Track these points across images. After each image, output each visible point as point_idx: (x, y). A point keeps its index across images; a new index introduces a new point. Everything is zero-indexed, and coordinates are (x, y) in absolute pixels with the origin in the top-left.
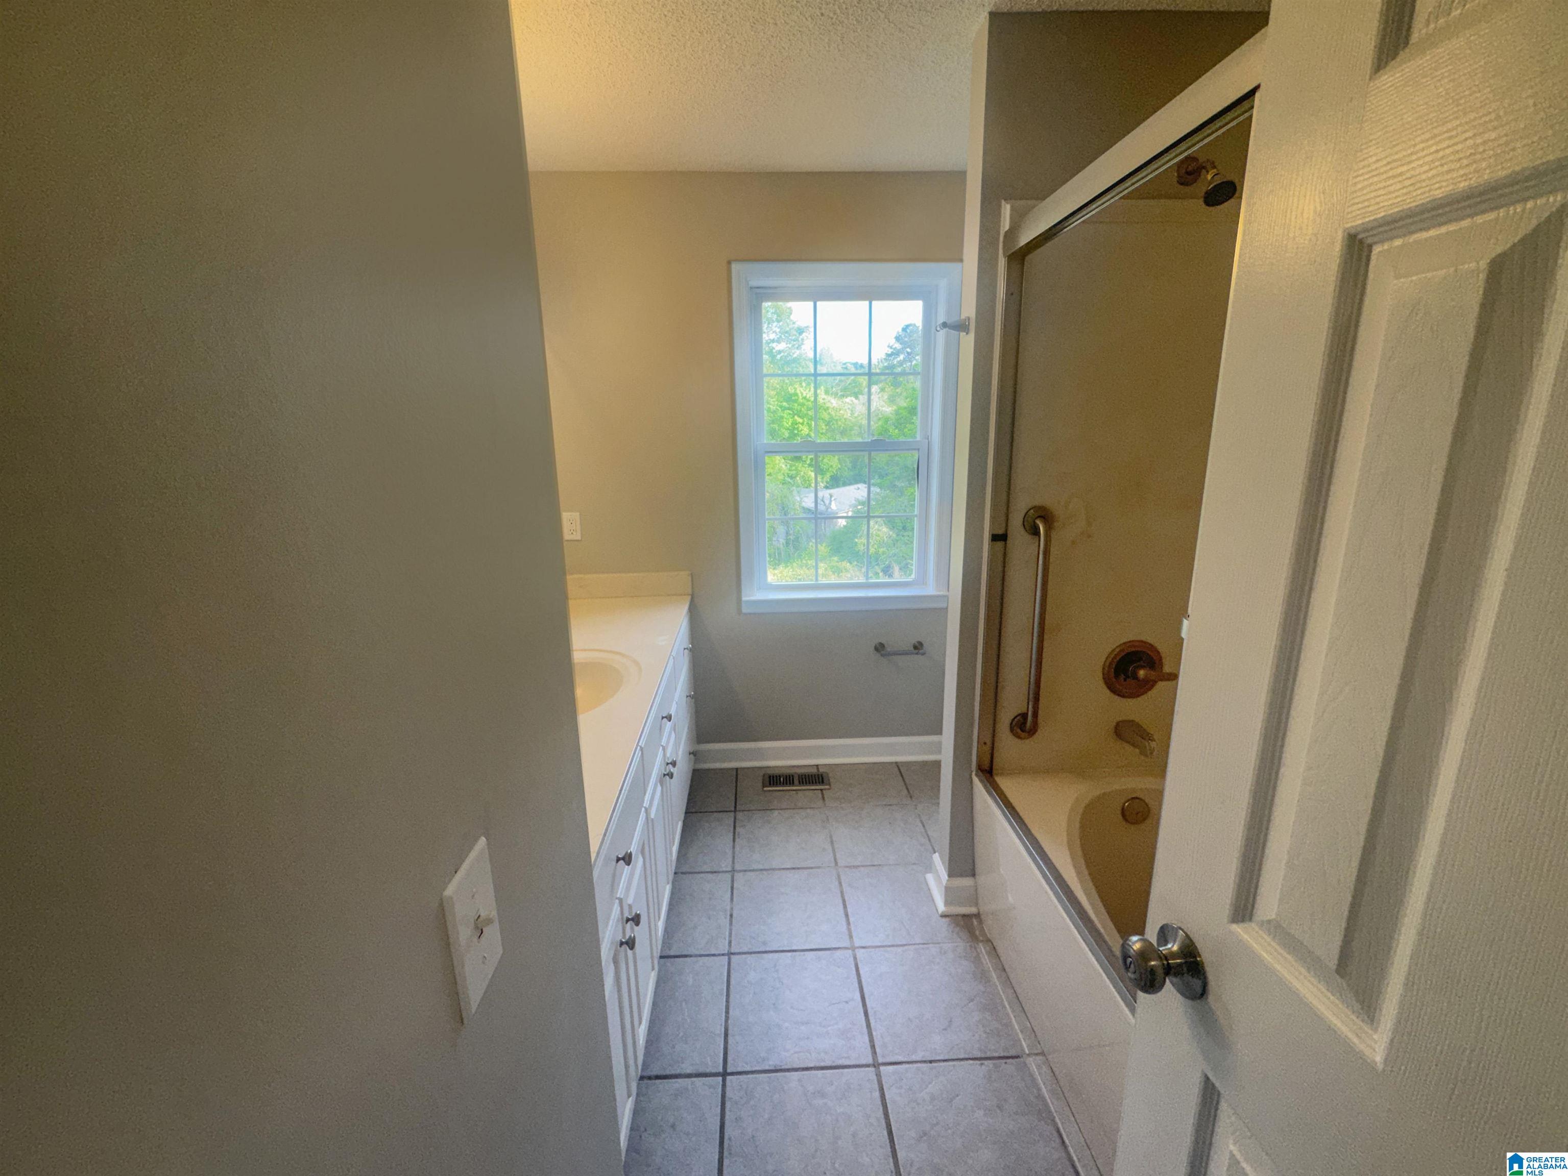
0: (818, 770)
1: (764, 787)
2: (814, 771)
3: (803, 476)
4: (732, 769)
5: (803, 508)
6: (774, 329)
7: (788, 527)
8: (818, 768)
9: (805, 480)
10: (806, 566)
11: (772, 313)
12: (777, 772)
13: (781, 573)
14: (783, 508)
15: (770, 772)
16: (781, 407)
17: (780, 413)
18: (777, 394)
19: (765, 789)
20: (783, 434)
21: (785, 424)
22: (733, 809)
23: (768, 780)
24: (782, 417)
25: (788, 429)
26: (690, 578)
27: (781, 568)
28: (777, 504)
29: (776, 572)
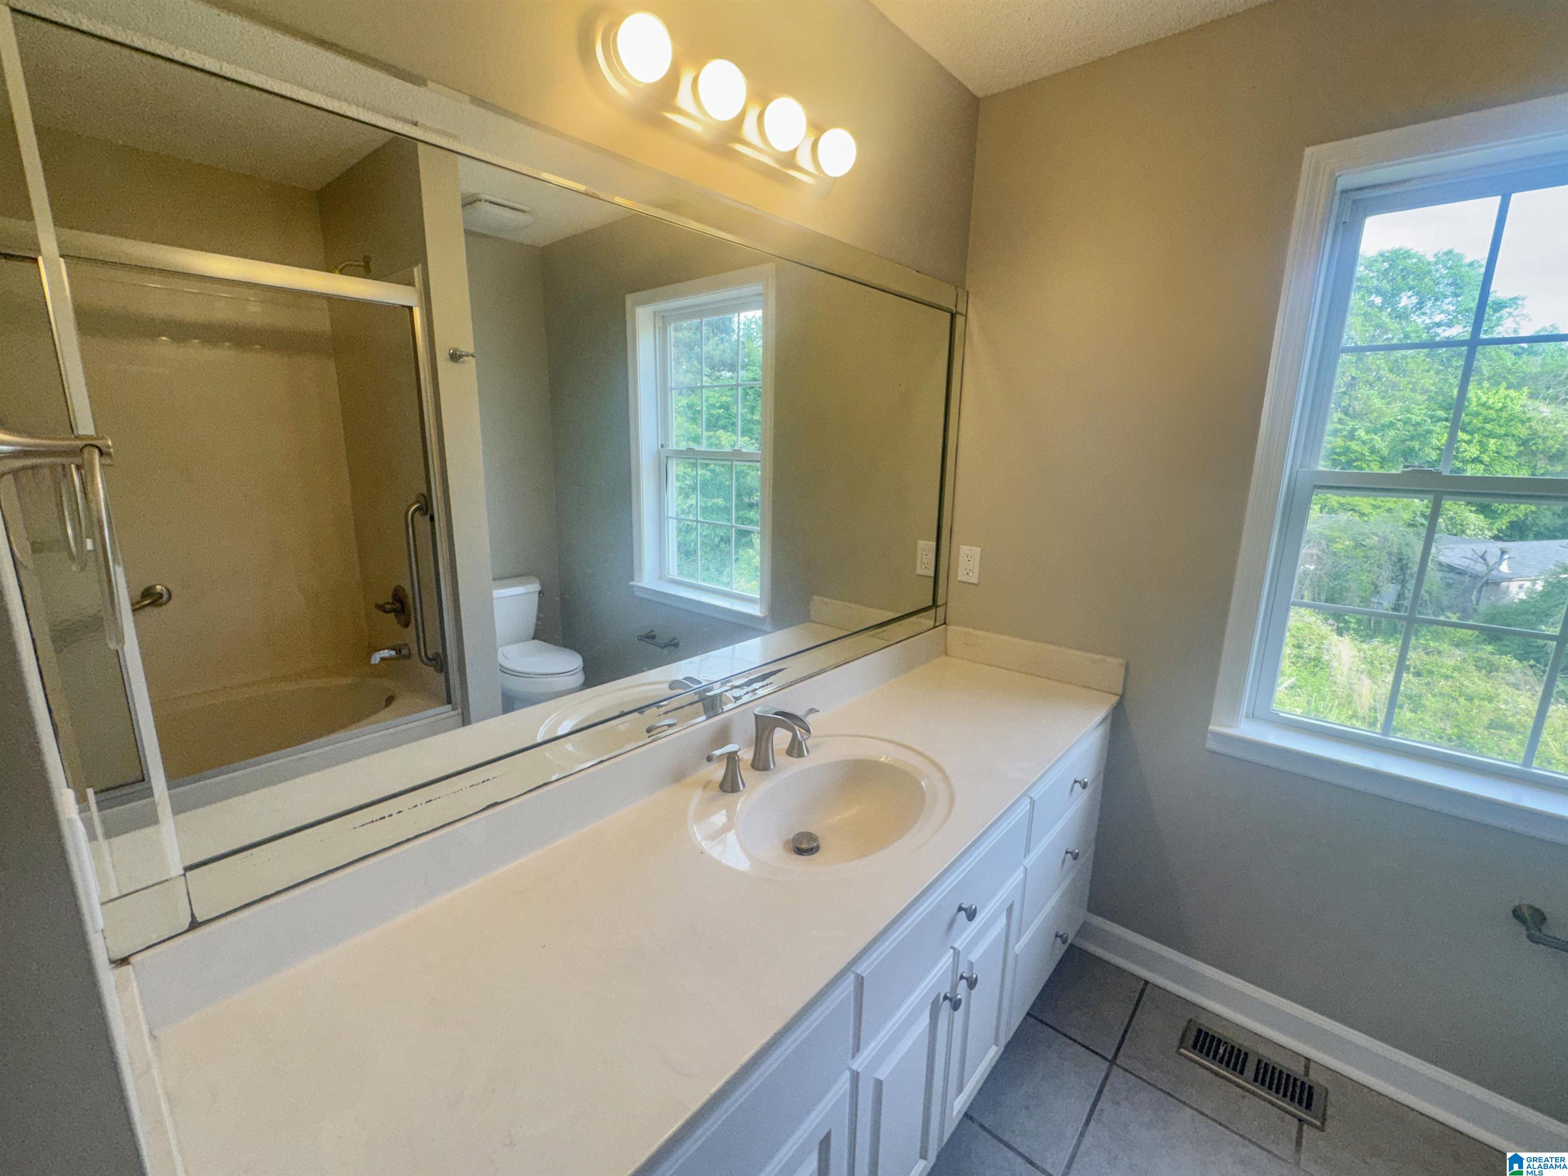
0: (1307, 1074)
1: (1180, 1047)
2: (1297, 1069)
3: (1452, 518)
4: (1138, 978)
5: (1440, 564)
6: (1445, 307)
7: (1403, 587)
8: (1307, 1068)
9: (1454, 525)
10: (1425, 649)
11: (1447, 285)
12: (1217, 1029)
13: (1375, 649)
14: (1400, 560)
15: (1206, 1023)
16: (1432, 417)
17: (1429, 425)
18: (1430, 399)
19: (1182, 1050)
20: (1428, 455)
21: (1434, 441)
22: (1110, 1057)
23: (1193, 1033)
24: (1430, 432)
25: (1439, 449)
26: (1123, 670)
27: (1376, 642)
28: (1390, 554)
29: (1365, 646)
